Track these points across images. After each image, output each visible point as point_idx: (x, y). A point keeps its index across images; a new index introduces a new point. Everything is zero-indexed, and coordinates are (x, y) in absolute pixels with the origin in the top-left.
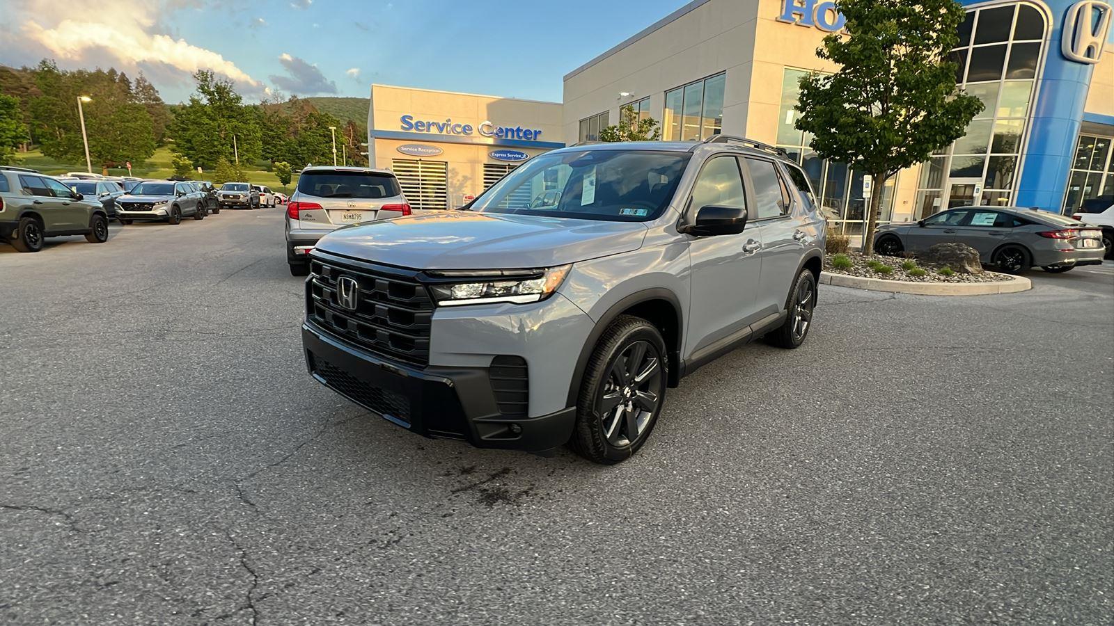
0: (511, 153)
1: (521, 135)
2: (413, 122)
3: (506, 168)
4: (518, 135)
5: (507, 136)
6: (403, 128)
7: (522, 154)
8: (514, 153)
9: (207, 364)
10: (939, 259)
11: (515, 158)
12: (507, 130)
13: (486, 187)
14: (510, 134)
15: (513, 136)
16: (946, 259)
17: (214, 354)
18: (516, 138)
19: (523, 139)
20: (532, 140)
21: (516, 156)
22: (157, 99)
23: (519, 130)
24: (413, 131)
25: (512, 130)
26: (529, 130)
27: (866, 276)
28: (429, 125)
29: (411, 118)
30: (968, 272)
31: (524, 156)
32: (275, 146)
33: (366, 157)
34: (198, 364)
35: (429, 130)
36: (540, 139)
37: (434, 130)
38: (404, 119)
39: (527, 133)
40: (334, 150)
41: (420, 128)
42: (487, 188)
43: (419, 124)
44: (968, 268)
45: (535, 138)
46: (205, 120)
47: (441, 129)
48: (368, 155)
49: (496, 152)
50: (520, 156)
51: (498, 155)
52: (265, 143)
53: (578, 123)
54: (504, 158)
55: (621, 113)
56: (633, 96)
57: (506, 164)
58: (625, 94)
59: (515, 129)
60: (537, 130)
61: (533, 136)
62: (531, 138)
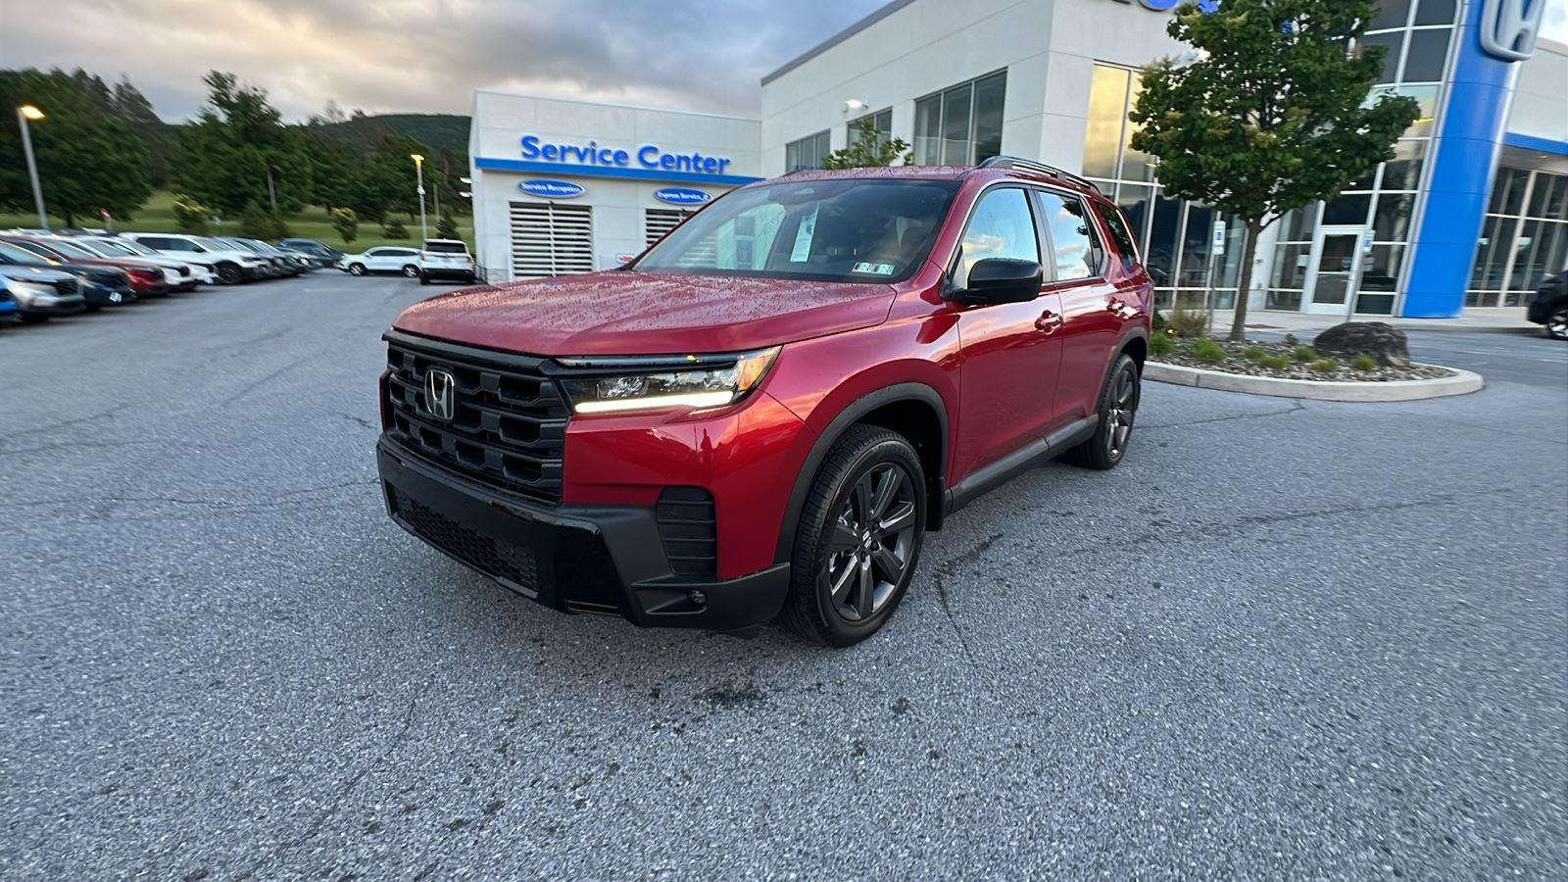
0: (686, 192)
1: (700, 165)
2: (540, 147)
3: (678, 215)
4: (696, 168)
5: (679, 166)
6: (525, 155)
7: (701, 194)
8: (690, 192)
9: (181, 571)
10: (1347, 345)
11: (691, 200)
12: (680, 158)
13: (649, 242)
14: (683, 164)
15: (688, 167)
16: (1357, 346)
17: (197, 549)
18: (692, 171)
19: (704, 172)
20: (717, 173)
21: (693, 197)
22: (152, 116)
23: (697, 158)
24: (541, 160)
25: (686, 159)
26: (712, 159)
27: (1248, 374)
28: (564, 150)
29: (535, 140)
30: (1390, 364)
31: (706, 197)
32: (332, 186)
33: (469, 200)
34: (162, 573)
35: (563, 158)
36: (728, 171)
37: (572, 160)
38: (526, 142)
39: (710, 162)
40: (421, 191)
41: (551, 156)
42: (650, 245)
43: (549, 150)
44: (1391, 358)
45: (721, 169)
46: (224, 146)
47: (581, 157)
48: (471, 197)
49: (663, 192)
50: (699, 197)
51: (666, 196)
52: (316, 180)
53: (784, 149)
54: (675, 200)
55: (849, 132)
56: (867, 107)
57: (679, 208)
58: (855, 104)
59: (691, 156)
60: (724, 158)
61: (718, 168)
62: (715, 170)
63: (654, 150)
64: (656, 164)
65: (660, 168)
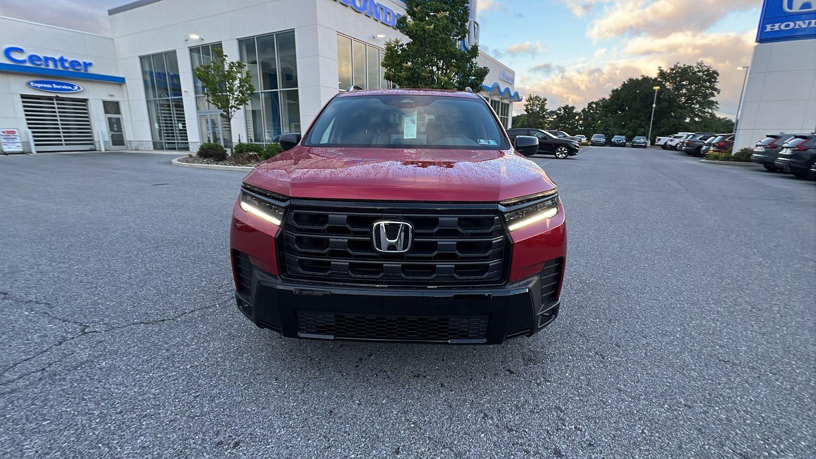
0: (58, 84)
1: (66, 66)
3: (53, 100)
4: (63, 66)
5: (47, 64)
7: (72, 86)
8: (61, 84)
11: (64, 89)
12: (46, 58)
14: (51, 63)
15: (56, 65)
18: (60, 68)
19: (71, 70)
20: (83, 71)
21: (64, 87)
23: (62, 60)
25: (53, 59)
26: (76, 62)
31: (76, 88)
36: (91, 70)
39: (74, 64)
45: (86, 70)
49: (35, 82)
50: (70, 88)
51: (39, 85)
53: (138, 60)
55: (191, 54)
56: (203, 39)
57: (54, 95)
58: (194, 37)
59: (57, 58)
60: (88, 61)
61: (82, 68)
62: (81, 69)
63: (20, 51)
64: (24, 61)
65: (28, 64)
